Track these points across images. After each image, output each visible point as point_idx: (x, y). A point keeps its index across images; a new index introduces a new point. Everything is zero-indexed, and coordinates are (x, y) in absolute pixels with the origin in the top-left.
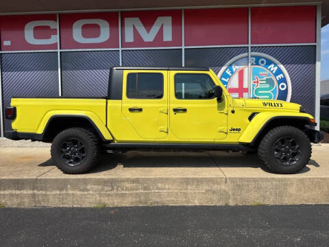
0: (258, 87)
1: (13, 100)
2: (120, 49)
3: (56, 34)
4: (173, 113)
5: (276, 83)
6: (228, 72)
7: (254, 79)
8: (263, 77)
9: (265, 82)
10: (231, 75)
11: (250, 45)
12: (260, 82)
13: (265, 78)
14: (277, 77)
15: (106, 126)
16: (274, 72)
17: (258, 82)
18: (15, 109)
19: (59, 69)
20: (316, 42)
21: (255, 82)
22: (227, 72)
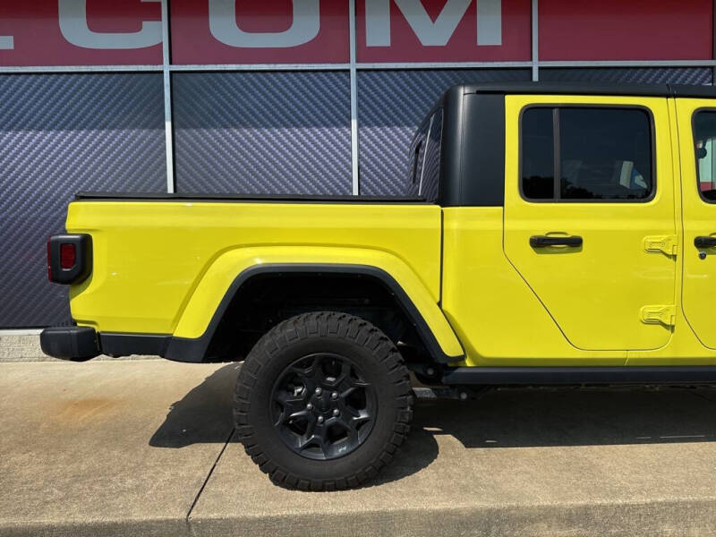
1: (75, 207)
2: (353, 66)
3: (159, 18)
4: (697, 252)
15: (440, 304)
18: (86, 241)
19: (168, 125)
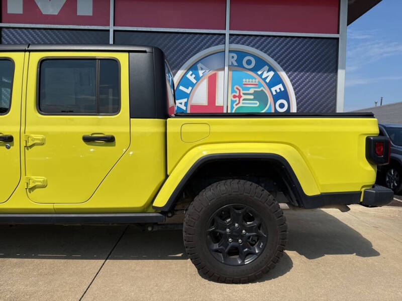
0: (241, 105)
5: (270, 100)
6: (191, 77)
7: (233, 91)
8: (248, 89)
9: (252, 97)
10: (194, 81)
11: (227, 32)
12: (244, 97)
13: (252, 91)
14: (273, 89)
16: (268, 80)
17: (240, 97)
20: (338, 33)
21: (235, 97)
22: (188, 76)
